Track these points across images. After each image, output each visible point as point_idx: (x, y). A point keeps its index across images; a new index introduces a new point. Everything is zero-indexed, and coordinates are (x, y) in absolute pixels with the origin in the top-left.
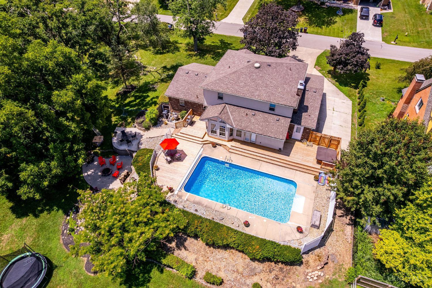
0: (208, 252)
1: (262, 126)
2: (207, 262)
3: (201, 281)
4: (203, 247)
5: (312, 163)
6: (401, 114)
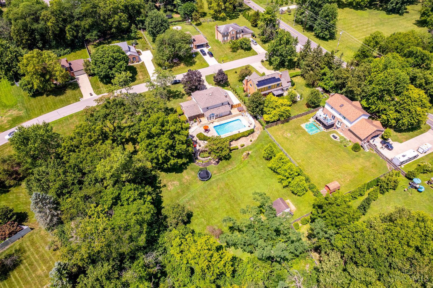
0: (237, 142)
1: (223, 110)
3: (240, 148)
5: (238, 112)
6: (247, 89)
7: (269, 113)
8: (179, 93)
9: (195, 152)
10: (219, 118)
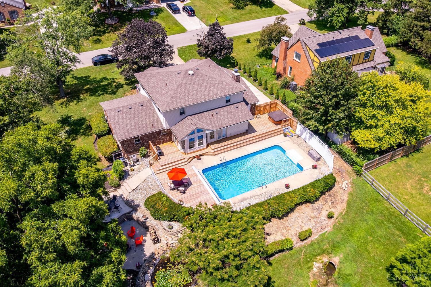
0: (285, 223)
1: (231, 118)
2: (290, 229)
3: (298, 244)
4: (279, 223)
5: (273, 127)
6: (285, 69)
7: (373, 122)
8: (110, 84)
9: (139, 267)
10: (218, 142)
